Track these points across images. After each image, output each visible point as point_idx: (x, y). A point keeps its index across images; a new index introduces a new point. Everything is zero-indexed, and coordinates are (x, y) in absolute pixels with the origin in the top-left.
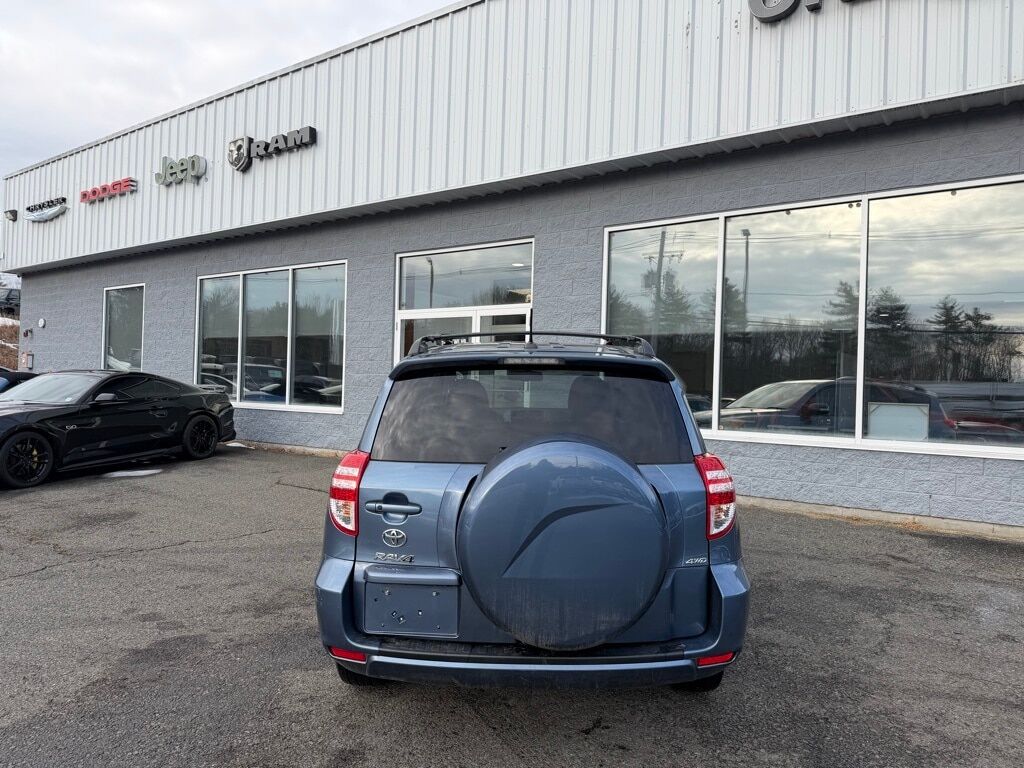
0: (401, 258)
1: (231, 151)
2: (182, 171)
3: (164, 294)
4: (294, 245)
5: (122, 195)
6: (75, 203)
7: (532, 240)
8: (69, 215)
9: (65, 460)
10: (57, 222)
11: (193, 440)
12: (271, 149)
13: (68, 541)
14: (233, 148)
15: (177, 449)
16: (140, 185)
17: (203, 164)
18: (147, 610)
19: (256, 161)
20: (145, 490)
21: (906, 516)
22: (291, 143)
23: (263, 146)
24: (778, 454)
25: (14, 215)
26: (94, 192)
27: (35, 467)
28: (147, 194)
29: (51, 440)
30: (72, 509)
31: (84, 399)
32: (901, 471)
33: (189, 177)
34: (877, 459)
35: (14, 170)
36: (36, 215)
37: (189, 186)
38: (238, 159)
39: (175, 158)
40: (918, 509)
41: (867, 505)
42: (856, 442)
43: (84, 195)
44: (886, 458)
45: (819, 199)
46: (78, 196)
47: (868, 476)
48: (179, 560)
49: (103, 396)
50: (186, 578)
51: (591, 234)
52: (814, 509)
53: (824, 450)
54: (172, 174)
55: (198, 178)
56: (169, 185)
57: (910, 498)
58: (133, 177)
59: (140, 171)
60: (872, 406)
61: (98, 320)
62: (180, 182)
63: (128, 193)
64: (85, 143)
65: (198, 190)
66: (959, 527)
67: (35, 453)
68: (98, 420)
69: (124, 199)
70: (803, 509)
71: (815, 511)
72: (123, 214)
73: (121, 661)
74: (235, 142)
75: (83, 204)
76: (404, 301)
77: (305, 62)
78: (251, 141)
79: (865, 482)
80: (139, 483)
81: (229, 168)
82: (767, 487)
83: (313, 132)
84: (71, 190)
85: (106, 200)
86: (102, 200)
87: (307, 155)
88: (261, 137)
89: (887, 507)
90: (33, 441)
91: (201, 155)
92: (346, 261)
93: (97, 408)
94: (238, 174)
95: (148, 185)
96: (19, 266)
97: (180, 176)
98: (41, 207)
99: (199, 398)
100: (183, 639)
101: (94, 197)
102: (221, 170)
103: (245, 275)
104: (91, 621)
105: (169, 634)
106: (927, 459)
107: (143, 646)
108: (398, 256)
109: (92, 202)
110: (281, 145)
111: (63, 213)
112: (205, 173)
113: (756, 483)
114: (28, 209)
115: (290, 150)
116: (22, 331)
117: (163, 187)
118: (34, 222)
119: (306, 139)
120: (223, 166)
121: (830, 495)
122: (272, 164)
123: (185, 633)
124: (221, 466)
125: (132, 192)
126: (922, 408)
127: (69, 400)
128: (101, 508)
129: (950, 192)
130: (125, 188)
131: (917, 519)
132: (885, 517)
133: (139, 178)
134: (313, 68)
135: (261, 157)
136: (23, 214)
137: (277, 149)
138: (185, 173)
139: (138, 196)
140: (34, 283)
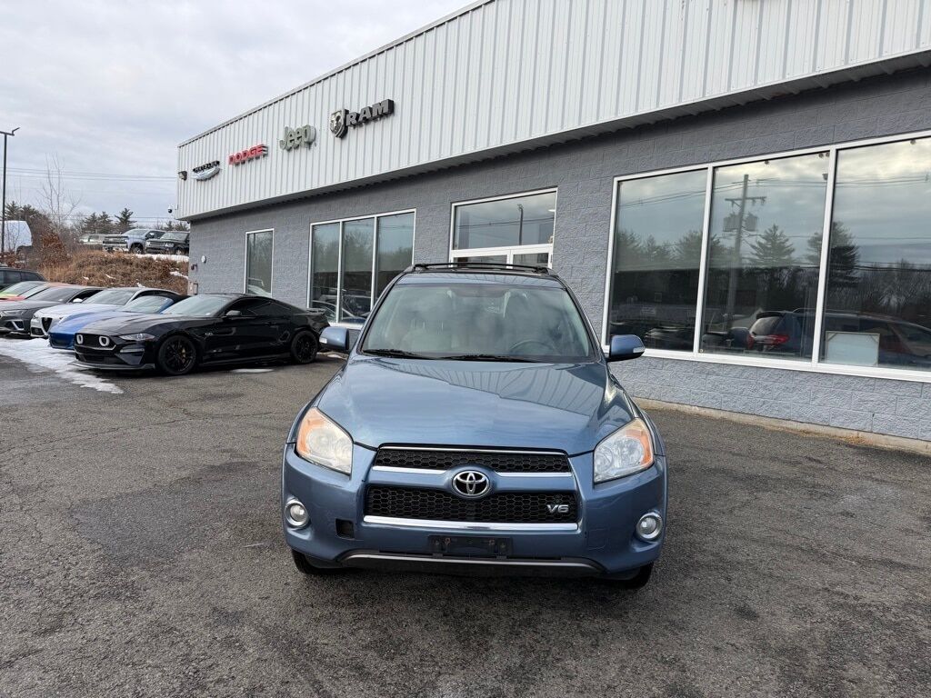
0: (456, 207)
1: (332, 121)
2: (298, 138)
3: (287, 237)
4: (378, 198)
5: (258, 158)
6: (225, 166)
7: (556, 189)
8: (221, 174)
9: (204, 358)
10: (214, 180)
11: (298, 349)
12: (361, 119)
13: (193, 408)
14: (334, 119)
15: (287, 355)
16: (270, 150)
17: (313, 132)
18: (228, 447)
19: (351, 129)
20: (256, 381)
21: (852, 432)
22: (375, 114)
23: (354, 117)
24: (746, 375)
25: (184, 175)
26: (238, 156)
27: (183, 361)
28: (274, 157)
29: (195, 343)
30: (203, 390)
31: (218, 314)
32: (849, 392)
33: (303, 143)
34: (830, 380)
35: (185, 140)
36: (199, 175)
37: (303, 150)
38: (337, 128)
39: (294, 128)
40: (861, 426)
41: (818, 421)
42: (813, 365)
43: (231, 159)
44: (836, 380)
45: (793, 150)
46: (228, 159)
47: (820, 395)
48: (260, 422)
49: (231, 313)
50: (259, 432)
51: (603, 182)
52: (773, 422)
53: (785, 372)
54: (291, 141)
55: (309, 144)
56: (289, 150)
57: (855, 415)
58: (265, 144)
59: (270, 140)
60: (830, 335)
61: (242, 257)
62: (297, 147)
63: (261, 157)
64: (238, 115)
65: (310, 153)
66: (896, 443)
67: (184, 351)
68: (234, 330)
69: (259, 161)
70: (764, 422)
71: (774, 424)
72: (258, 173)
73: (201, 470)
74: (335, 114)
75: (231, 166)
76: (457, 242)
77: (387, 45)
78: (347, 112)
79: (818, 401)
80: (253, 377)
81: (332, 135)
82: (735, 402)
83: (391, 104)
84: (223, 156)
85: (247, 162)
86: (244, 163)
87: (387, 122)
88: (354, 109)
89: (835, 423)
90: (182, 342)
91: (311, 124)
92: (414, 210)
93: (228, 321)
94: (338, 139)
95: (276, 151)
96: (188, 215)
97: (297, 142)
98: (203, 168)
99: (305, 318)
100: (243, 463)
101: (238, 160)
102: (326, 137)
103: (343, 222)
104: (192, 450)
105: (235, 460)
106: (872, 382)
107: (218, 464)
108: (453, 205)
109: (237, 164)
110: (368, 116)
111: (217, 173)
112: (315, 139)
113: (726, 399)
114: (194, 170)
115: (375, 119)
116: (191, 265)
117: (285, 151)
118: (198, 180)
119: (386, 110)
120: (327, 134)
121: (788, 411)
122: (361, 131)
123: (245, 460)
124: (318, 369)
125: (264, 155)
126: (874, 337)
127: (208, 314)
128: (222, 390)
129: (909, 142)
130: (259, 152)
131: (861, 434)
132: (832, 431)
133: (269, 145)
134: (393, 50)
135: (354, 126)
136: (191, 175)
137: (365, 118)
138: (300, 140)
139: (269, 158)
140: (198, 227)
